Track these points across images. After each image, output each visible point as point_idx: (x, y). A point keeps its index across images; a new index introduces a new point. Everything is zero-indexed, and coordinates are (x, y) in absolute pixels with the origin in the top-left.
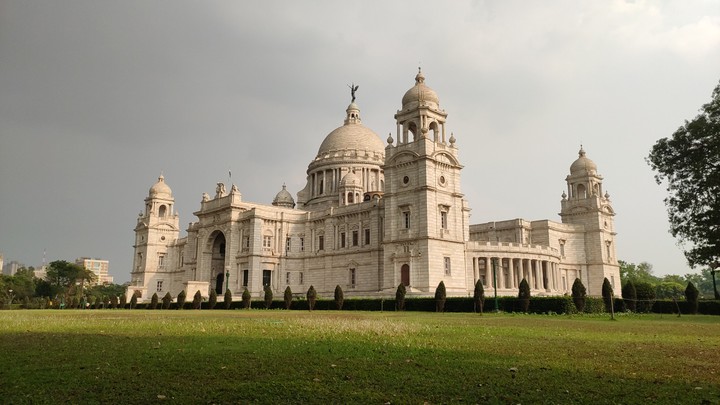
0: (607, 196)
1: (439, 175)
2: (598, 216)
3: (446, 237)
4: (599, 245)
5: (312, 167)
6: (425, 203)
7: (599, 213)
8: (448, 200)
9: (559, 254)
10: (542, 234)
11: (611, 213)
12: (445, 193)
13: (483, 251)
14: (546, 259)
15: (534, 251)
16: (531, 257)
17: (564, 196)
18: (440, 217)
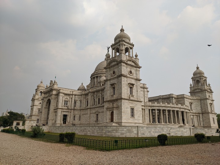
0: (209, 85)
1: (129, 70)
2: (206, 93)
3: (132, 98)
4: (207, 105)
5: (92, 75)
6: (121, 83)
7: (206, 92)
8: (133, 82)
9: (190, 109)
10: (182, 100)
11: (211, 92)
12: (132, 78)
13: (153, 106)
14: (183, 110)
15: (177, 106)
16: (176, 109)
17: (191, 85)
18: (129, 89)
